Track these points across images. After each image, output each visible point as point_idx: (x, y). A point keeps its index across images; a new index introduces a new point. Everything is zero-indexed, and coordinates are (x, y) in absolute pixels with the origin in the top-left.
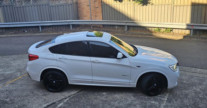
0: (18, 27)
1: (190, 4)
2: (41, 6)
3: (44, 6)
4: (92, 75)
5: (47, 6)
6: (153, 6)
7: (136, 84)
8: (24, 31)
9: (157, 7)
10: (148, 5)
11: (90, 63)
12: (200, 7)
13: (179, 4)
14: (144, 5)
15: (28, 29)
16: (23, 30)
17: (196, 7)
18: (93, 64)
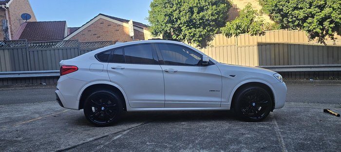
0: (33, 78)
1: (256, 43)
2: (69, 51)
3: (72, 50)
4: (164, 93)
5: (76, 50)
6: (214, 48)
7: (230, 103)
8: (41, 84)
9: (217, 49)
10: (207, 47)
11: (161, 75)
12: (268, 46)
13: (243, 44)
14: (202, 48)
15: (47, 81)
16: (39, 82)
17: (264, 46)
18: (166, 75)
